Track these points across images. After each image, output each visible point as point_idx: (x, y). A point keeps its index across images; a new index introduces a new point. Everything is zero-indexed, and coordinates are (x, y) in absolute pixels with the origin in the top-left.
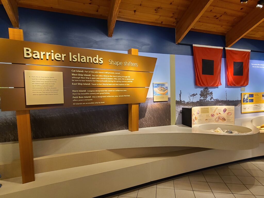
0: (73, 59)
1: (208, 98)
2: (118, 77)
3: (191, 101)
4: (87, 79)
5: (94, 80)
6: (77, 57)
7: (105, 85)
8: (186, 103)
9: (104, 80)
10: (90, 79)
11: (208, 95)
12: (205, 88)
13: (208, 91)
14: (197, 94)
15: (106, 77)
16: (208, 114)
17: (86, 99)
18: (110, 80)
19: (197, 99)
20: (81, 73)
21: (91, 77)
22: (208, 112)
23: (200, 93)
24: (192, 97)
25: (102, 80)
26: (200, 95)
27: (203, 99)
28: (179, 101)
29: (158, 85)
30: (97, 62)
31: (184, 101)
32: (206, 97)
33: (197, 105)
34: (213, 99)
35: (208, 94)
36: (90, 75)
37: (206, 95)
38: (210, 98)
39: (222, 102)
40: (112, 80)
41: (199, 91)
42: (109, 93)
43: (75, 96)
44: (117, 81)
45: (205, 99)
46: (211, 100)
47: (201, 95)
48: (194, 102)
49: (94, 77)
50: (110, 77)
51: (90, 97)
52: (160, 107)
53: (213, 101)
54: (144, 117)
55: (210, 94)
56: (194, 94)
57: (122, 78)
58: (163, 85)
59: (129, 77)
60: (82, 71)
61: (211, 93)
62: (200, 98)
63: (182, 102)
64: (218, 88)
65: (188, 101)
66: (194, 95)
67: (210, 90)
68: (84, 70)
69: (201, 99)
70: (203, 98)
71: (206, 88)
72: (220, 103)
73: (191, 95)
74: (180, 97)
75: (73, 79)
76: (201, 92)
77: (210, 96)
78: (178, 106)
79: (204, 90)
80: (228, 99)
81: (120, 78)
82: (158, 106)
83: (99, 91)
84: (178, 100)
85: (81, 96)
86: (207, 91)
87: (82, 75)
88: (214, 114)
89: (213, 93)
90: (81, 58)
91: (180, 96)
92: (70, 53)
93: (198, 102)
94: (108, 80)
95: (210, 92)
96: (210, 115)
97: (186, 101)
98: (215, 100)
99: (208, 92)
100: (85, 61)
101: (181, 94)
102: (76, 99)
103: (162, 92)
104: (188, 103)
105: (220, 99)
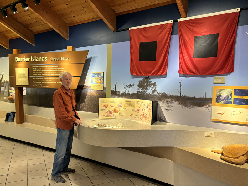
0: (33, 60)
1: (150, 91)
2: (57, 69)
3: (127, 92)
4: (40, 71)
5: (43, 71)
6: (34, 59)
7: (49, 74)
8: (121, 94)
9: (48, 71)
10: (41, 71)
11: (149, 87)
12: (145, 78)
13: (149, 81)
14: (134, 85)
15: (49, 70)
16: (133, 108)
17: (39, 83)
18: (52, 71)
19: (134, 90)
20: (36, 68)
21: (42, 70)
22: (134, 107)
23: (138, 84)
24: (128, 88)
25: (47, 71)
26: (138, 87)
27: (141, 91)
28: (114, 91)
29: (95, 74)
30: (44, 60)
31: (119, 92)
32: (147, 89)
33: (134, 97)
34: (156, 92)
35: (149, 85)
36: (41, 69)
37: (147, 86)
38: (152, 90)
39: (172, 98)
40: (53, 71)
41: (137, 81)
42: (51, 80)
43: (34, 81)
44: (56, 72)
45: (145, 92)
46: (153, 93)
47: (140, 86)
48: (130, 94)
49: (43, 70)
50: (51, 70)
51: (41, 82)
52: (97, 96)
53: (157, 94)
54: (84, 102)
55: (152, 85)
56: (131, 84)
57: (59, 69)
58: (99, 74)
59: (64, 69)
60: (37, 67)
61: (154, 85)
62: (138, 89)
63: (117, 92)
64: (166, 77)
65: (123, 92)
66: (130, 86)
67: (153, 80)
68: (38, 66)
69: (139, 91)
70: (142, 89)
71: (147, 78)
72: (169, 98)
73: (127, 86)
74: (115, 87)
75: (33, 71)
76: (140, 82)
77: (153, 88)
78: (112, 96)
79: (143, 80)
80: (183, 94)
81: (58, 69)
82: (95, 94)
83: (46, 79)
84: (112, 90)
85: (37, 81)
86: (147, 82)
87: (37, 69)
88: (139, 109)
89: (157, 84)
90: (36, 59)
91: (115, 85)
92: (31, 57)
93: (134, 94)
94: (50, 71)
95: (152, 83)
96: (136, 111)
97: (121, 92)
98: (159, 93)
99: (149, 83)
100: (38, 60)
101: (116, 83)
102: (34, 83)
103: (98, 81)
104: (123, 94)
105: (168, 93)
